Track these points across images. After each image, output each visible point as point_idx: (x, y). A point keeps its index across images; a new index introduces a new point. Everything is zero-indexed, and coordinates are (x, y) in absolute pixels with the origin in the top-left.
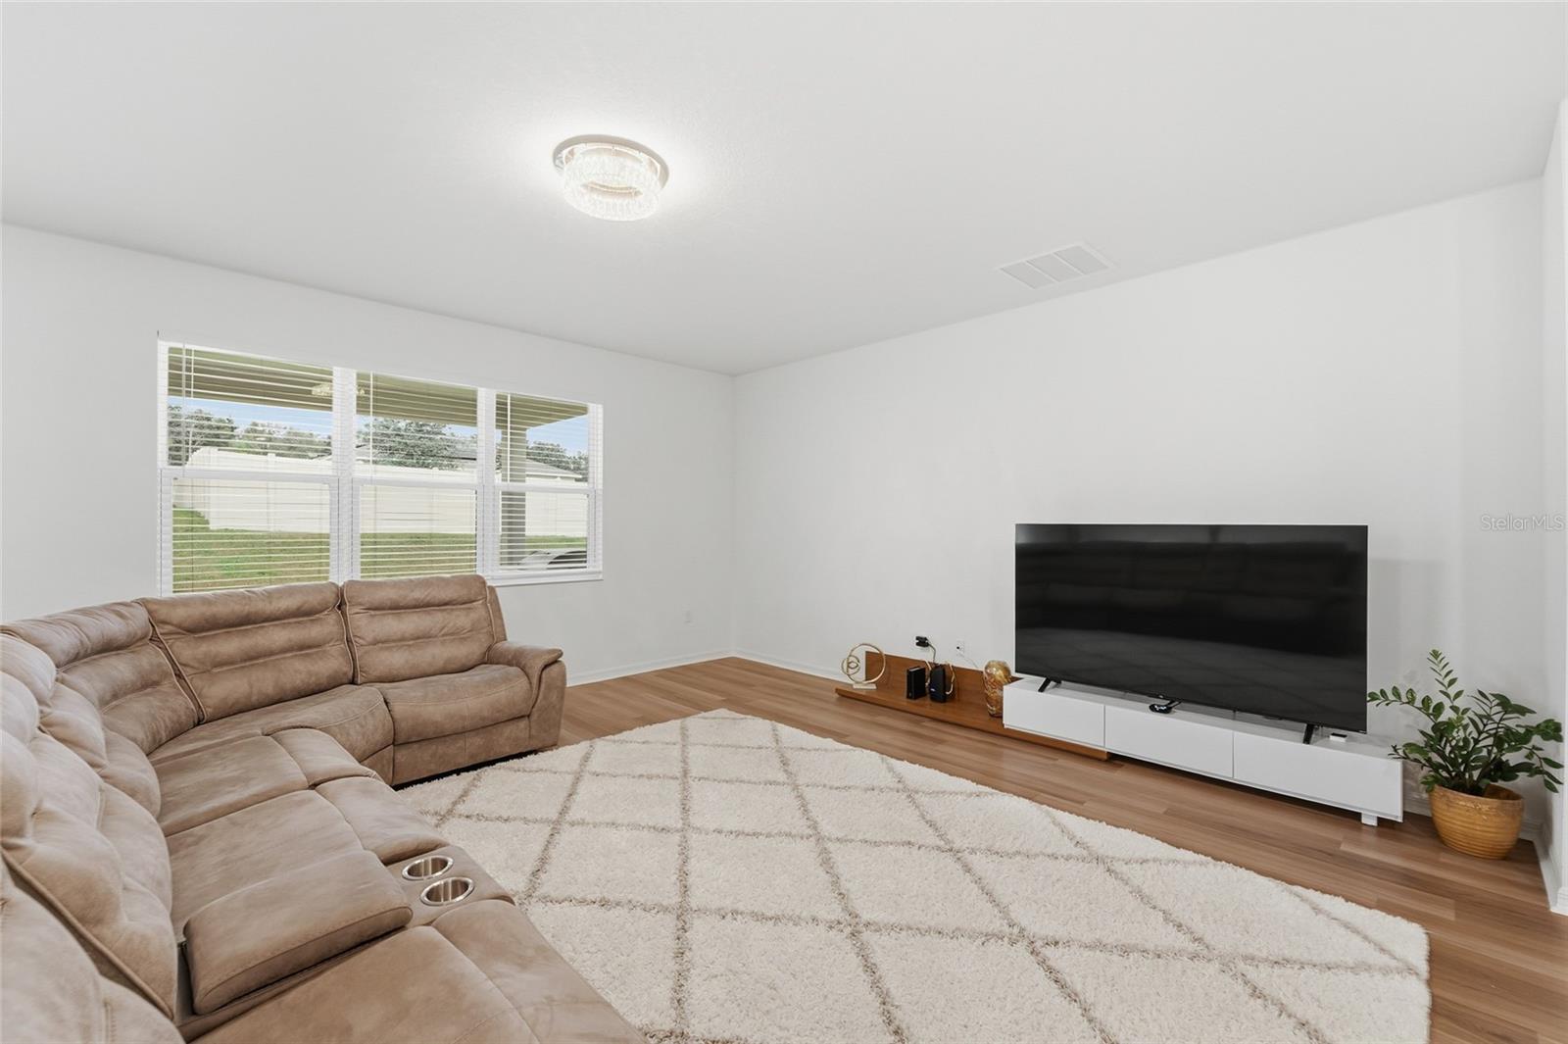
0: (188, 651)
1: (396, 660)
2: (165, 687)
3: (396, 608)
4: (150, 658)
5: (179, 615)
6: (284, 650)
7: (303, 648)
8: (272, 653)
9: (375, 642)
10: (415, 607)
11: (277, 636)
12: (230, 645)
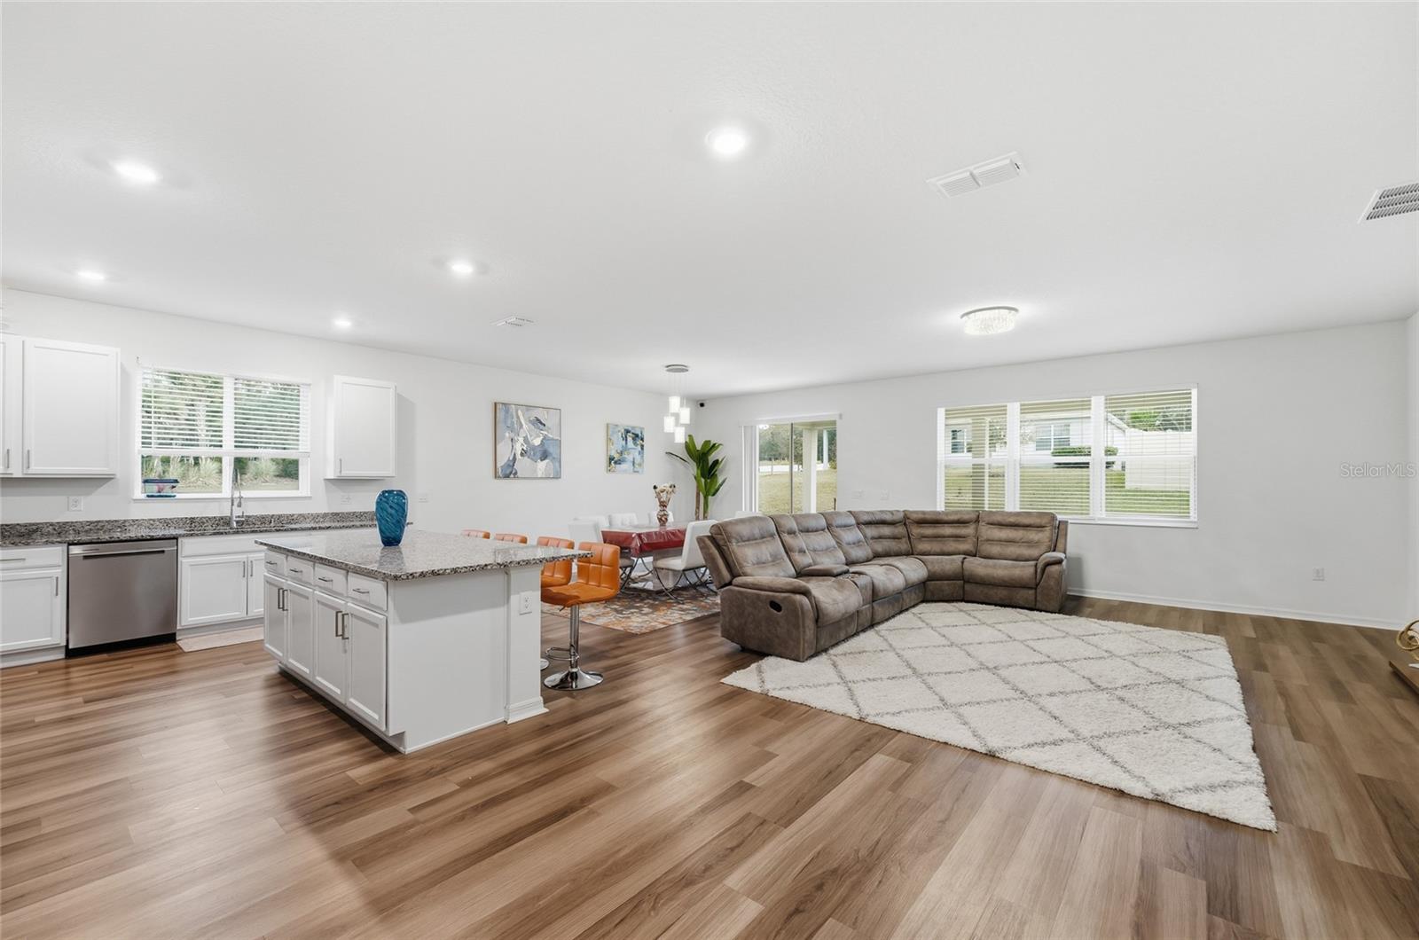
0: (916, 531)
1: (995, 550)
2: (904, 540)
3: (1001, 525)
4: (900, 530)
5: (914, 516)
6: (949, 537)
7: (957, 537)
8: (944, 537)
9: (988, 540)
10: (1011, 526)
11: (948, 530)
12: (929, 531)
